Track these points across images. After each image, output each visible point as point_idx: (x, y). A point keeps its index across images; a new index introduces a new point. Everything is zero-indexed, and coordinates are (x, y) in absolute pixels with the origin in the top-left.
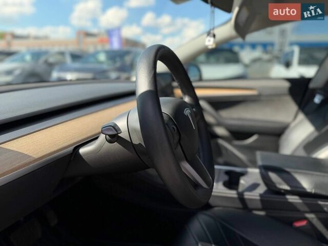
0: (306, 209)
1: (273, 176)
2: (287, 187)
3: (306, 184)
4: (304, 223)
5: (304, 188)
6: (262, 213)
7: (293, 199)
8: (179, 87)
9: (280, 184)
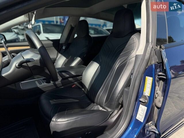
0: (74, 81)
1: (63, 74)
2: (68, 76)
3: (73, 73)
4: (75, 85)
5: (73, 75)
6: (63, 87)
7: (70, 79)
8: (30, 45)
9: (66, 76)
